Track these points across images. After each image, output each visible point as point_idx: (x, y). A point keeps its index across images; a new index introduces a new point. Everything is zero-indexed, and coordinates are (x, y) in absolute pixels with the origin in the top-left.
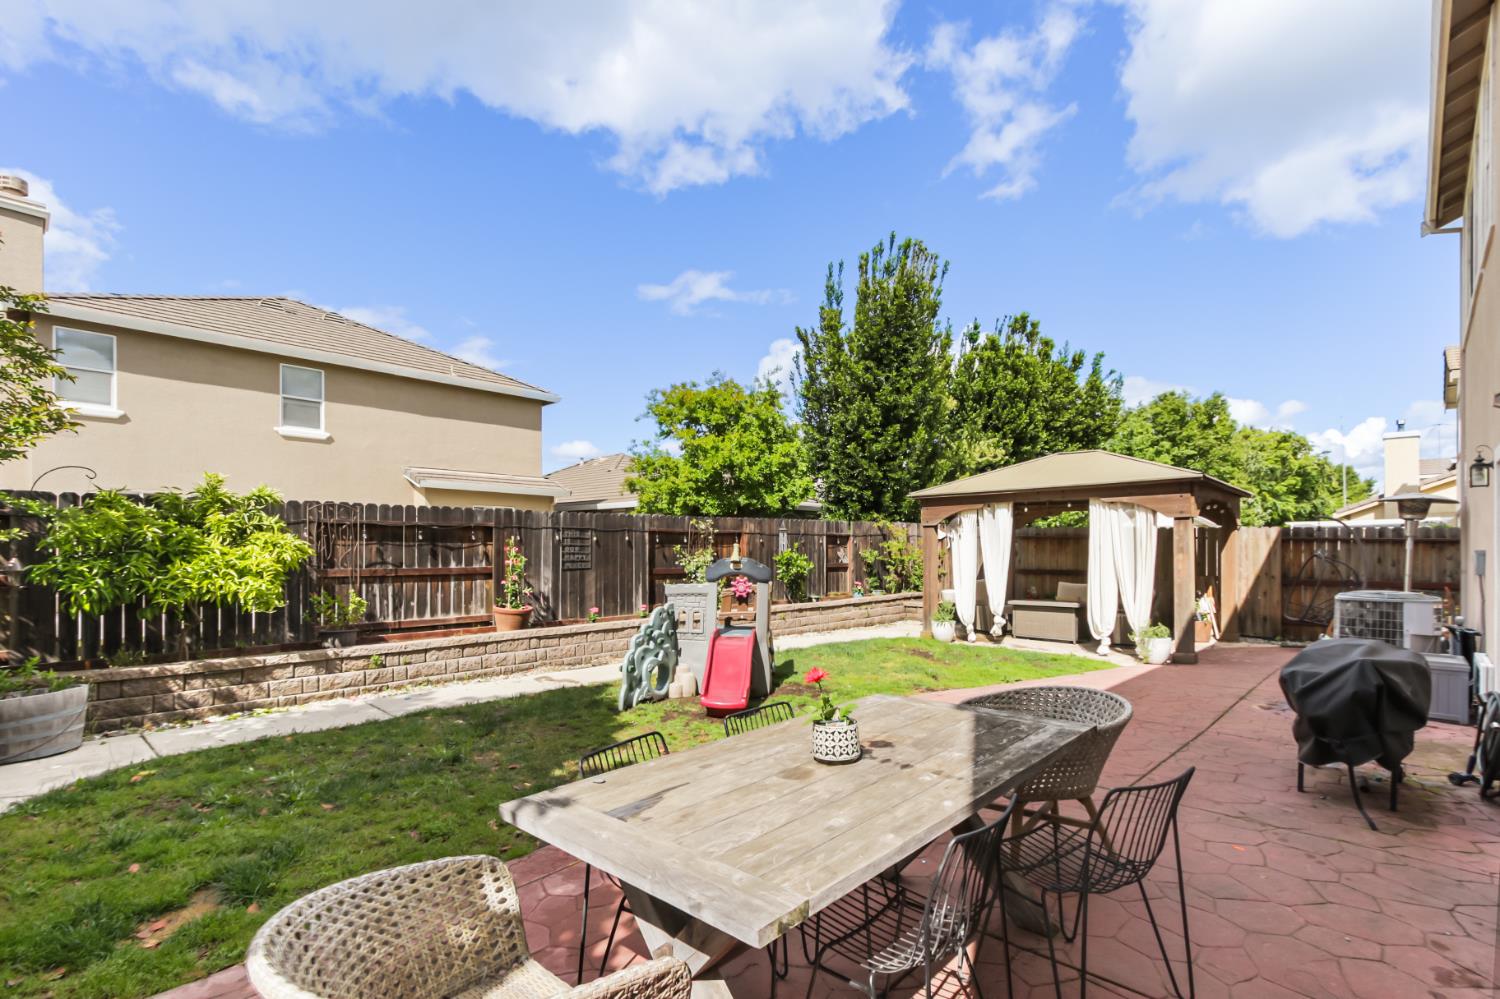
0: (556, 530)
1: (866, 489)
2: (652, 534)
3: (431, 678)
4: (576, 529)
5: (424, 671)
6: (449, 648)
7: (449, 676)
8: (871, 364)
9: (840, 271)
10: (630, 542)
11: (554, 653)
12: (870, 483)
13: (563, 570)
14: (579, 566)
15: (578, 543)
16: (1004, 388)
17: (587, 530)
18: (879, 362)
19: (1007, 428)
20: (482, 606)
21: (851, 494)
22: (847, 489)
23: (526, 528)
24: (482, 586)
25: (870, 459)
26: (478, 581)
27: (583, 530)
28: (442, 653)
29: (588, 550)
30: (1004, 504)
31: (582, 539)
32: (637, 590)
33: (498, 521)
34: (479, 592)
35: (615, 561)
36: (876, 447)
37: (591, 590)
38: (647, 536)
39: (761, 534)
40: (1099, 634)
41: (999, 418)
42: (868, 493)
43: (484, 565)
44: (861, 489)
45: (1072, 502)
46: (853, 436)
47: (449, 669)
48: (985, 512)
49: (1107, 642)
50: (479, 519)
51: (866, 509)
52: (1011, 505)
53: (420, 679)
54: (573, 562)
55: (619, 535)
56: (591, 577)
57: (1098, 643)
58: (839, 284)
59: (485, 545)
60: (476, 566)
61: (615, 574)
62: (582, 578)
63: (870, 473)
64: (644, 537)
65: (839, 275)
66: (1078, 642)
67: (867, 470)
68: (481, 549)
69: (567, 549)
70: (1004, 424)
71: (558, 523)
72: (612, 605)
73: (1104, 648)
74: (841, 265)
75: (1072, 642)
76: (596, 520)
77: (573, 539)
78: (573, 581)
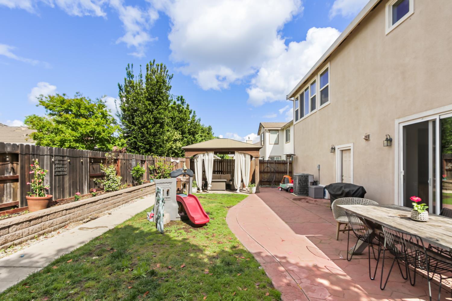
0: (51, 156)
1: (147, 144)
2: (90, 158)
3: (16, 242)
4: (61, 156)
5: (10, 239)
6: (23, 222)
7: (25, 238)
8: (150, 103)
9: (132, 67)
10: (82, 162)
11: (73, 216)
12: (149, 143)
13: (55, 176)
14: (61, 173)
15: (61, 162)
16: (179, 117)
17: (65, 156)
18: (153, 102)
19: (180, 129)
20: (10, 198)
21: (141, 146)
22: (140, 144)
23: (37, 155)
24: (10, 186)
25: (150, 135)
26: (8, 184)
27: (63, 157)
28: (19, 226)
29: (66, 166)
30: (211, 152)
31: (63, 161)
32: (85, 183)
33: (22, 151)
34: (8, 190)
35: (77, 171)
36: (152, 131)
37: (67, 185)
38: (88, 159)
39: (124, 159)
40: (237, 187)
41: (178, 126)
42: (147, 146)
43: (11, 174)
44: (145, 144)
45: (231, 152)
46: (144, 126)
47: (24, 234)
48: (206, 154)
49: (239, 189)
50: (9, 149)
51: (146, 152)
52: (213, 152)
53: (8, 244)
54: (59, 171)
55: (78, 159)
56: (67, 178)
57: (236, 190)
58: (132, 72)
59: (12, 164)
60: (7, 175)
61: (77, 177)
62: (63, 179)
63: (150, 139)
64: (87, 160)
65: (132, 69)
66: (226, 190)
67: (148, 138)
68: (10, 165)
69: (57, 166)
70: (179, 128)
71: (52, 152)
72: (76, 191)
73: (238, 191)
74: (132, 65)
75: (224, 190)
76: (69, 152)
77: (59, 160)
78: (59, 181)
